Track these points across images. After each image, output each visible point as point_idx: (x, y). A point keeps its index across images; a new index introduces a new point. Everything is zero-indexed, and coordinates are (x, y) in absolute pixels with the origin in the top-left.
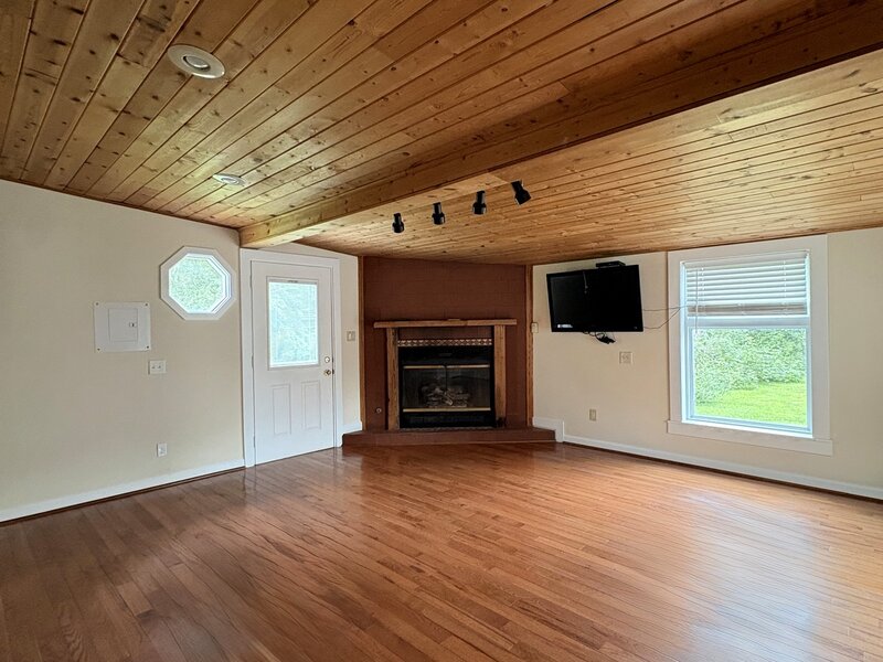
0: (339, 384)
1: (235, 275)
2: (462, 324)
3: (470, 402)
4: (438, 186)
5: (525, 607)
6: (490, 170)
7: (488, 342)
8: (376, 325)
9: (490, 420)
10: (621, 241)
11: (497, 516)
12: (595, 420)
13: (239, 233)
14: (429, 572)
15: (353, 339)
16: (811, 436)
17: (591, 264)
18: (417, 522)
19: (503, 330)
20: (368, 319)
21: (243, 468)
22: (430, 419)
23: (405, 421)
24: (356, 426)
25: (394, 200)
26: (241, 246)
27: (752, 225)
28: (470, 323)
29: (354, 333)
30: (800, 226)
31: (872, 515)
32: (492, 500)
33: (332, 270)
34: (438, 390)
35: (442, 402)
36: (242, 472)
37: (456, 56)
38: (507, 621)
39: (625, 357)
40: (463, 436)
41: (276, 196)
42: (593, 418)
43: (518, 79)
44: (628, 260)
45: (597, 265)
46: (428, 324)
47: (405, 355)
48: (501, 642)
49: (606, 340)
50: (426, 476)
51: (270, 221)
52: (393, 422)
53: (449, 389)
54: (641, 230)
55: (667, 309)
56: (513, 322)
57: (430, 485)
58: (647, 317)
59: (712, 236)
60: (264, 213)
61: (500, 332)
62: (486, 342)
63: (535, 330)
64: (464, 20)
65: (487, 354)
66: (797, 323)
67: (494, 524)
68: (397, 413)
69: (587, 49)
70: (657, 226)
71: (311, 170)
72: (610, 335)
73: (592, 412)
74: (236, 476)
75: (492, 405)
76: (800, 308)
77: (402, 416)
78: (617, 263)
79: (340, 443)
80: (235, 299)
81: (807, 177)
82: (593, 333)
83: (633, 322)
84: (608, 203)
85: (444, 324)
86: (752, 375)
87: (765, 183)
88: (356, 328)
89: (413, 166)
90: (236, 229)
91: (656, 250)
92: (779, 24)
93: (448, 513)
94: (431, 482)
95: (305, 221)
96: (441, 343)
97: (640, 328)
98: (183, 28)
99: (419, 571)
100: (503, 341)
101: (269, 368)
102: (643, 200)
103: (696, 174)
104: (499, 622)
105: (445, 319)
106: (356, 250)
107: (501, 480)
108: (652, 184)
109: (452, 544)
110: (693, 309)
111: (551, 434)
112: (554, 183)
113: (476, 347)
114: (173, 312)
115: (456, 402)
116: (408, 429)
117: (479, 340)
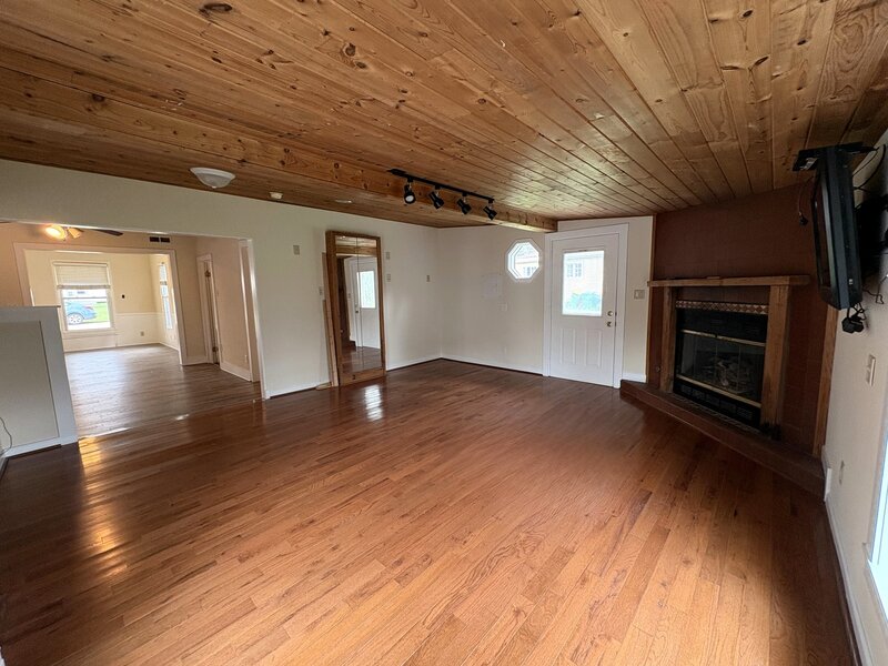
0: (620, 338)
19: (785, 293)
21: (541, 376)
23: (679, 388)
33: (619, 235)
52: (666, 386)
61: (779, 296)
65: (757, 326)
68: (671, 376)
77: (677, 381)
79: (618, 386)
85: (705, 283)
88: (646, 287)
96: (713, 306)
100: (783, 310)
101: (561, 314)
105: (705, 277)
115: (732, 385)
116: (676, 396)
117: (756, 307)
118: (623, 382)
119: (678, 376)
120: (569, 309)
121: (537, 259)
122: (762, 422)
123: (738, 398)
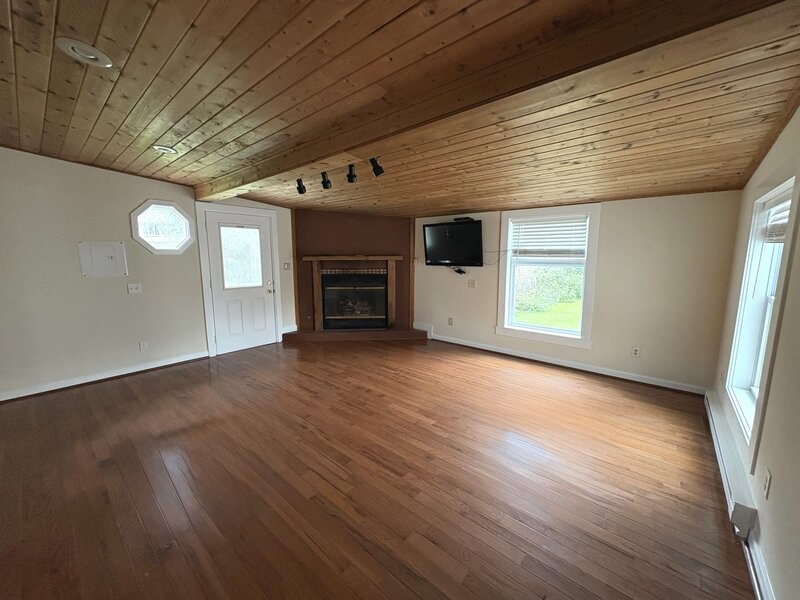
0: (279, 301)
1: (193, 221)
2: (365, 258)
3: (373, 312)
4: (314, 161)
5: (367, 451)
6: (346, 150)
7: (384, 271)
8: (304, 259)
9: (385, 324)
10: (468, 203)
11: (370, 390)
13: (193, 190)
14: (311, 428)
15: (289, 268)
16: (579, 337)
17: (450, 219)
18: (315, 395)
19: (394, 263)
20: (299, 254)
21: (208, 358)
22: (344, 323)
23: (327, 325)
24: (293, 328)
25: (287, 170)
26: (196, 200)
27: (551, 195)
28: (371, 258)
29: (288, 264)
30: (582, 196)
31: (606, 387)
32: (370, 379)
33: (270, 218)
34: (350, 304)
35: (353, 312)
36: (207, 361)
37: (290, 59)
38: (350, 460)
39: (472, 284)
40: (367, 335)
41: (207, 163)
42: (451, 324)
43: (344, 81)
44: (475, 216)
45: (455, 219)
46: (341, 258)
47: (327, 280)
48: (342, 474)
49: (460, 272)
50: (333, 363)
51: (213, 183)
52: (319, 325)
53: (358, 303)
54: (480, 196)
55: (499, 252)
56: (400, 258)
57: (333, 369)
58: (486, 257)
59: (528, 201)
60: (205, 175)
61: (392, 264)
62: (382, 271)
63: (416, 264)
64: (282, 29)
65: (384, 279)
66: (580, 263)
67: (367, 395)
68: (321, 320)
69: (387, 59)
70: (489, 193)
71: (223, 145)
72: (463, 268)
73: (450, 319)
74: (201, 363)
75: (386, 314)
76: (581, 253)
77: (324, 320)
78: (467, 218)
79: (280, 340)
80: (195, 239)
81: (576, 163)
82: (451, 267)
83: (477, 260)
84: (448, 176)
85: (352, 259)
86: (573, 293)
87: (549, 166)
88: (291, 261)
89: (298, 144)
90: (191, 186)
91: (494, 210)
92: (520, 46)
93: (338, 388)
94: (335, 366)
95: (233, 184)
96: (351, 272)
97: (481, 265)
98: (56, 22)
99: (305, 428)
100: (394, 271)
102: (471, 175)
103: (501, 158)
104: (344, 460)
105: (354, 255)
106: (288, 204)
107: (380, 365)
108: (473, 164)
109: (333, 409)
110: (515, 252)
111: (425, 333)
112: (406, 161)
113: (376, 275)
114: (143, 247)
118: (285, 336)
119: (326, 318)
120: (232, 282)
122: (389, 324)
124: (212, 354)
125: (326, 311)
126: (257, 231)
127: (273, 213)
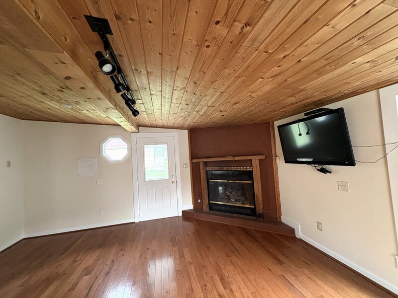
0: (180, 189)
1: (129, 144)
7: (250, 168)
8: (193, 161)
9: (253, 213)
12: (321, 230)
15: (187, 167)
19: (258, 162)
21: (134, 222)
22: (223, 208)
23: (211, 208)
24: (190, 206)
26: (131, 133)
28: (236, 158)
29: (186, 164)
33: (174, 137)
34: (227, 193)
35: (229, 199)
39: (343, 186)
45: (305, 114)
46: (215, 159)
49: (324, 171)
52: (206, 208)
53: (233, 193)
55: (384, 145)
56: (263, 157)
61: (256, 162)
62: (248, 168)
63: (277, 161)
68: (207, 203)
72: (327, 167)
73: (319, 224)
75: (254, 204)
77: (210, 204)
78: (321, 109)
79: (181, 214)
80: (130, 154)
82: (314, 165)
85: (223, 160)
88: (188, 162)
100: (258, 168)
101: (145, 181)
105: (224, 157)
111: (292, 231)
113: (243, 171)
114: (104, 160)
115: (236, 200)
116: (212, 212)
117: (245, 167)
118: (183, 212)
119: (211, 202)
120: (149, 177)
121: (126, 147)
122: (257, 213)
123: (241, 205)
124: (137, 221)
125: (211, 197)
126: (166, 145)
127: (175, 134)
